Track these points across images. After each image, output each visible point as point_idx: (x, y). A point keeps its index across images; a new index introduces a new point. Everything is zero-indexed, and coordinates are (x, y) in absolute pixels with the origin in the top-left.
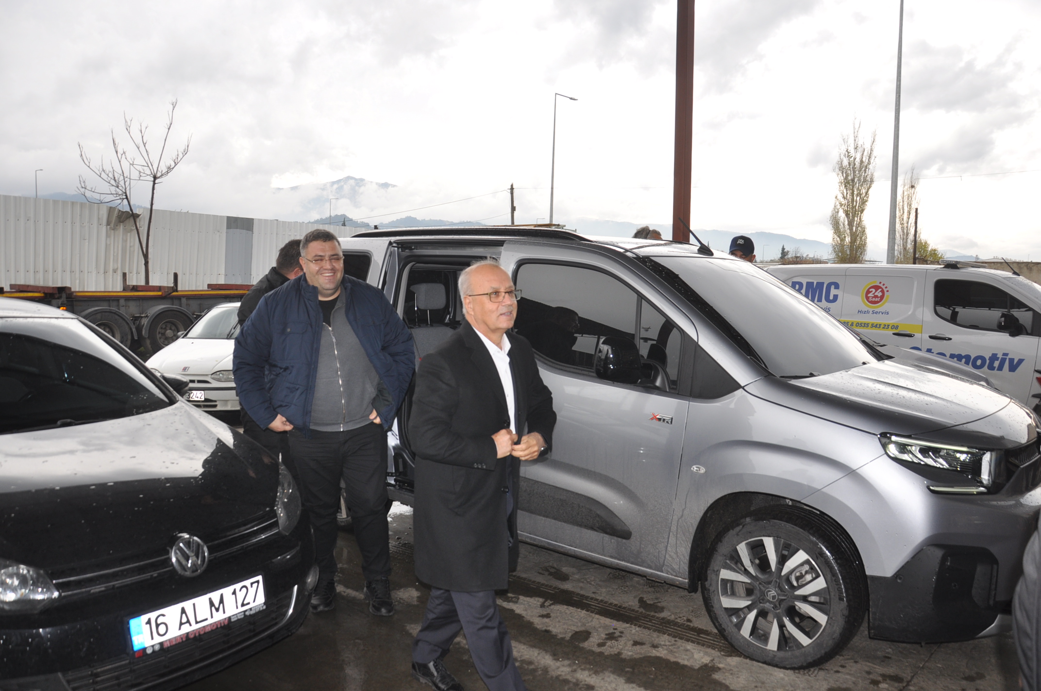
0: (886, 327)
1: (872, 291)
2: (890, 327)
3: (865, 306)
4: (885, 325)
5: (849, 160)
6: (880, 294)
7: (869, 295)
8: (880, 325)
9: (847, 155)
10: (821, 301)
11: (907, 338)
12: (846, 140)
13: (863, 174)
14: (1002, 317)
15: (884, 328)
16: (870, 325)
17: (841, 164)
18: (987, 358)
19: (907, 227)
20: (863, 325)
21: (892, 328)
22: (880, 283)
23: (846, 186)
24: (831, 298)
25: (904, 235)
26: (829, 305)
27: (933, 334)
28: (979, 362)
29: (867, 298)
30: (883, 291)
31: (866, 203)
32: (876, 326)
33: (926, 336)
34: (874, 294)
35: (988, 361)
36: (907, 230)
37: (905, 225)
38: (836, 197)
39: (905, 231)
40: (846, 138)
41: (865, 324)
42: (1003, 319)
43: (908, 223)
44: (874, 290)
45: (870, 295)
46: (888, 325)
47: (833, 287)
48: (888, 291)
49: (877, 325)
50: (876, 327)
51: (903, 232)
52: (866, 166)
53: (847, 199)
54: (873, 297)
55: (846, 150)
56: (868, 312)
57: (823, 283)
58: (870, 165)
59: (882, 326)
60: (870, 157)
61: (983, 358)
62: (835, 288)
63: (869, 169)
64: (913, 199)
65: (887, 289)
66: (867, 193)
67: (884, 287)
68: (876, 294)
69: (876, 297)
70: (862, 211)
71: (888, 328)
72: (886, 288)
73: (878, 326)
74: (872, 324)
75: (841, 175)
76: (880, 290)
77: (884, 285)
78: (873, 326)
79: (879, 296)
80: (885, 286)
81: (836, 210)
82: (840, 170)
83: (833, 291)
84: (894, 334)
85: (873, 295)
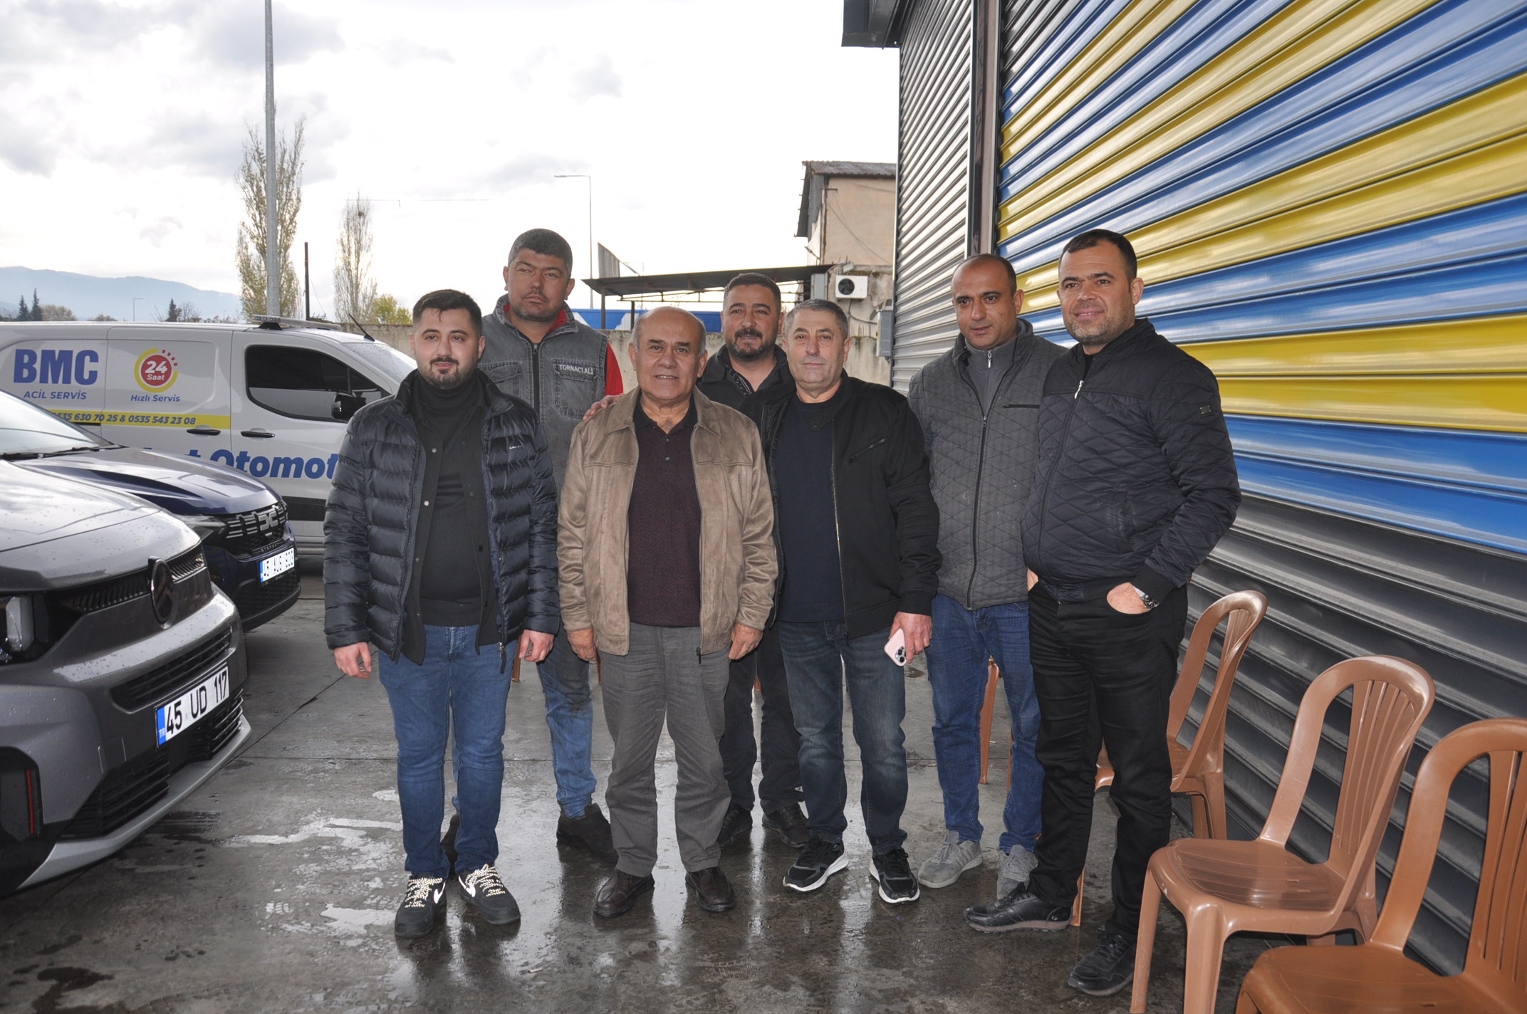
0: (177, 421)
1: (151, 365)
2: (182, 421)
3: (141, 388)
4: (175, 418)
5: (261, 166)
6: (164, 370)
7: (147, 371)
8: (167, 418)
9: (257, 158)
10: (69, 382)
11: (210, 437)
12: (254, 133)
13: (285, 190)
14: (336, 400)
15: (173, 422)
16: (151, 419)
17: (249, 170)
18: (326, 462)
19: (357, 276)
20: (140, 419)
21: (185, 423)
22: (164, 351)
23: (258, 208)
24: (86, 376)
25: (352, 286)
26: (84, 388)
27: (248, 430)
28: (315, 468)
29: (145, 376)
30: (168, 365)
31: (293, 236)
32: (161, 420)
33: (237, 433)
34: (154, 369)
35: (327, 466)
36: (357, 279)
37: (354, 272)
38: (243, 224)
39: (354, 282)
40: (254, 130)
41: (143, 417)
42: (339, 403)
43: (357, 269)
44: (154, 364)
45: (149, 371)
46: (180, 418)
47: (87, 358)
48: (176, 364)
49: (162, 418)
50: (161, 422)
51: (351, 282)
52: (289, 177)
53: (261, 227)
54: (153, 374)
55: (254, 149)
56: (147, 398)
57: (71, 352)
58: (295, 177)
59: (170, 420)
60: (294, 164)
61: (319, 462)
62: (91, 361)
63: (293, 182)
64: (363, 232)
65: (174, 362)
66: (292, 220)
67: (169, 358)
68: (157, 369)
69: (158, 373)
70: (287, 248)
71: (180, 422)
72: (173, 359)
73: (164, 420)
74: (155, 418)
75: (250, 189)
76: (164, 362)
77: (169, 354)
78: (156, 421)
79: (163, 372)
80: (171, 357)
81: (244, 245)
82: (247, 181)
83: (89, 366)
84: (189, 431)
85: (153, 372)
